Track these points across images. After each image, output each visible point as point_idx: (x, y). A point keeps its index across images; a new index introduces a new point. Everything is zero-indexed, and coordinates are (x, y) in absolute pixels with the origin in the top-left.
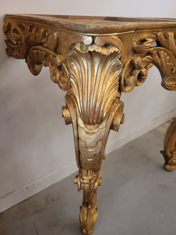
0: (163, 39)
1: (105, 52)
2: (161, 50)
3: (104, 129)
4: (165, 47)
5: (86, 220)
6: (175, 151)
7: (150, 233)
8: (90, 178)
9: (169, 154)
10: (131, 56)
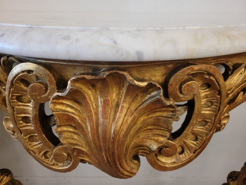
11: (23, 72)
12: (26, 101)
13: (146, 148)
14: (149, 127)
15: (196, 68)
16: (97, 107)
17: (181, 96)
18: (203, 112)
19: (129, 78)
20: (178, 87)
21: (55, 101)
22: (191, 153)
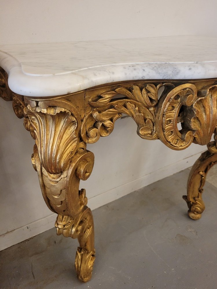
0: (127, 92)
1: (52, 112)
2: (128, 102)
3: (66, 178)
4: (133, 99)
5: (80, 266)
6: (198, 197)
7: (154, 287)
8: (64, 223)
9: (192, 200)
10: (89, 111)
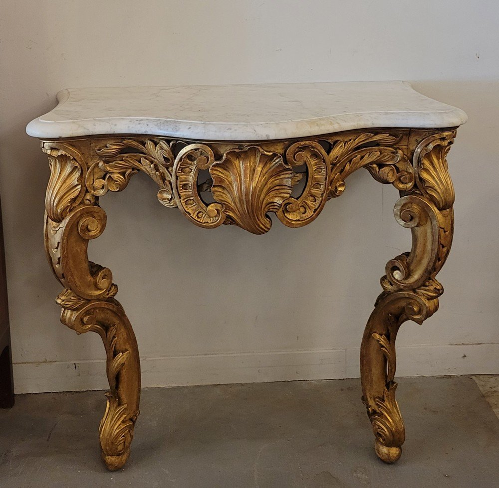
0: (139, 146)
1: (54, 154)
2: (142, 157)
4: (147, 154)
10: (97, 160)
11: (192, 150)
12: (187, 172)
13: (275, 204)
14: (277, 188)
15: (302, 143)
16: (240, 172)
17: (295, 162)
18: (316, 176)
19: (261, 150)
20: (292, 156)
21: (213, 168)
22: (312, 212)
